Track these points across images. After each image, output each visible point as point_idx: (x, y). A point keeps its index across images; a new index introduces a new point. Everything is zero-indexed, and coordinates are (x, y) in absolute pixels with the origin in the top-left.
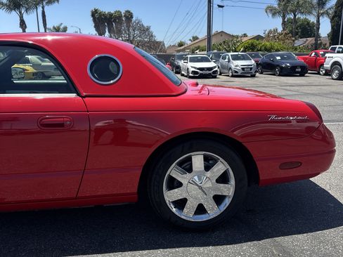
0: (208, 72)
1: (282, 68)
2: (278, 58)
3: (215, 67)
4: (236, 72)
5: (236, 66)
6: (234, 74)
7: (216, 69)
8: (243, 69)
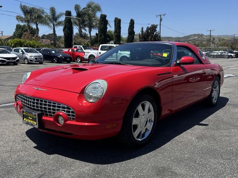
0: (13, 61)
1: (58, 58)
2: (53, 52)
3: (17, 57)
4: (31, 61)
5: (31, 57)
6: (30, 62)
7: (18, 58)
8: (36, 58)
